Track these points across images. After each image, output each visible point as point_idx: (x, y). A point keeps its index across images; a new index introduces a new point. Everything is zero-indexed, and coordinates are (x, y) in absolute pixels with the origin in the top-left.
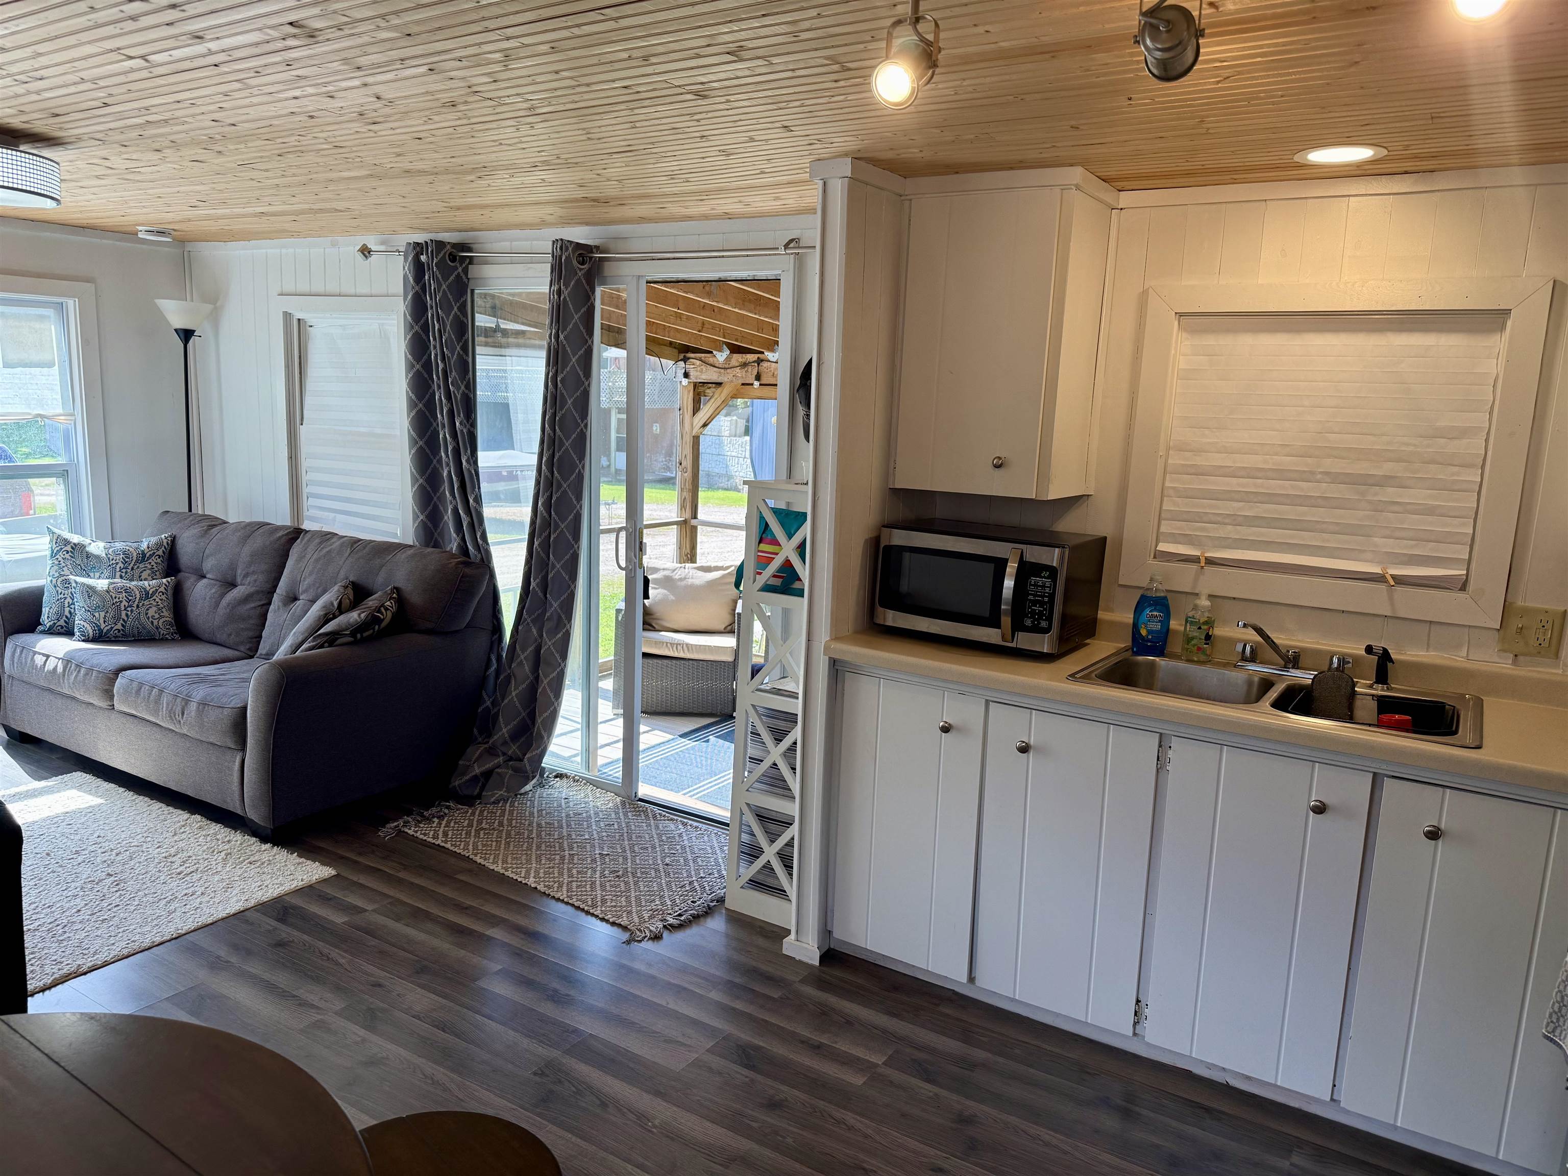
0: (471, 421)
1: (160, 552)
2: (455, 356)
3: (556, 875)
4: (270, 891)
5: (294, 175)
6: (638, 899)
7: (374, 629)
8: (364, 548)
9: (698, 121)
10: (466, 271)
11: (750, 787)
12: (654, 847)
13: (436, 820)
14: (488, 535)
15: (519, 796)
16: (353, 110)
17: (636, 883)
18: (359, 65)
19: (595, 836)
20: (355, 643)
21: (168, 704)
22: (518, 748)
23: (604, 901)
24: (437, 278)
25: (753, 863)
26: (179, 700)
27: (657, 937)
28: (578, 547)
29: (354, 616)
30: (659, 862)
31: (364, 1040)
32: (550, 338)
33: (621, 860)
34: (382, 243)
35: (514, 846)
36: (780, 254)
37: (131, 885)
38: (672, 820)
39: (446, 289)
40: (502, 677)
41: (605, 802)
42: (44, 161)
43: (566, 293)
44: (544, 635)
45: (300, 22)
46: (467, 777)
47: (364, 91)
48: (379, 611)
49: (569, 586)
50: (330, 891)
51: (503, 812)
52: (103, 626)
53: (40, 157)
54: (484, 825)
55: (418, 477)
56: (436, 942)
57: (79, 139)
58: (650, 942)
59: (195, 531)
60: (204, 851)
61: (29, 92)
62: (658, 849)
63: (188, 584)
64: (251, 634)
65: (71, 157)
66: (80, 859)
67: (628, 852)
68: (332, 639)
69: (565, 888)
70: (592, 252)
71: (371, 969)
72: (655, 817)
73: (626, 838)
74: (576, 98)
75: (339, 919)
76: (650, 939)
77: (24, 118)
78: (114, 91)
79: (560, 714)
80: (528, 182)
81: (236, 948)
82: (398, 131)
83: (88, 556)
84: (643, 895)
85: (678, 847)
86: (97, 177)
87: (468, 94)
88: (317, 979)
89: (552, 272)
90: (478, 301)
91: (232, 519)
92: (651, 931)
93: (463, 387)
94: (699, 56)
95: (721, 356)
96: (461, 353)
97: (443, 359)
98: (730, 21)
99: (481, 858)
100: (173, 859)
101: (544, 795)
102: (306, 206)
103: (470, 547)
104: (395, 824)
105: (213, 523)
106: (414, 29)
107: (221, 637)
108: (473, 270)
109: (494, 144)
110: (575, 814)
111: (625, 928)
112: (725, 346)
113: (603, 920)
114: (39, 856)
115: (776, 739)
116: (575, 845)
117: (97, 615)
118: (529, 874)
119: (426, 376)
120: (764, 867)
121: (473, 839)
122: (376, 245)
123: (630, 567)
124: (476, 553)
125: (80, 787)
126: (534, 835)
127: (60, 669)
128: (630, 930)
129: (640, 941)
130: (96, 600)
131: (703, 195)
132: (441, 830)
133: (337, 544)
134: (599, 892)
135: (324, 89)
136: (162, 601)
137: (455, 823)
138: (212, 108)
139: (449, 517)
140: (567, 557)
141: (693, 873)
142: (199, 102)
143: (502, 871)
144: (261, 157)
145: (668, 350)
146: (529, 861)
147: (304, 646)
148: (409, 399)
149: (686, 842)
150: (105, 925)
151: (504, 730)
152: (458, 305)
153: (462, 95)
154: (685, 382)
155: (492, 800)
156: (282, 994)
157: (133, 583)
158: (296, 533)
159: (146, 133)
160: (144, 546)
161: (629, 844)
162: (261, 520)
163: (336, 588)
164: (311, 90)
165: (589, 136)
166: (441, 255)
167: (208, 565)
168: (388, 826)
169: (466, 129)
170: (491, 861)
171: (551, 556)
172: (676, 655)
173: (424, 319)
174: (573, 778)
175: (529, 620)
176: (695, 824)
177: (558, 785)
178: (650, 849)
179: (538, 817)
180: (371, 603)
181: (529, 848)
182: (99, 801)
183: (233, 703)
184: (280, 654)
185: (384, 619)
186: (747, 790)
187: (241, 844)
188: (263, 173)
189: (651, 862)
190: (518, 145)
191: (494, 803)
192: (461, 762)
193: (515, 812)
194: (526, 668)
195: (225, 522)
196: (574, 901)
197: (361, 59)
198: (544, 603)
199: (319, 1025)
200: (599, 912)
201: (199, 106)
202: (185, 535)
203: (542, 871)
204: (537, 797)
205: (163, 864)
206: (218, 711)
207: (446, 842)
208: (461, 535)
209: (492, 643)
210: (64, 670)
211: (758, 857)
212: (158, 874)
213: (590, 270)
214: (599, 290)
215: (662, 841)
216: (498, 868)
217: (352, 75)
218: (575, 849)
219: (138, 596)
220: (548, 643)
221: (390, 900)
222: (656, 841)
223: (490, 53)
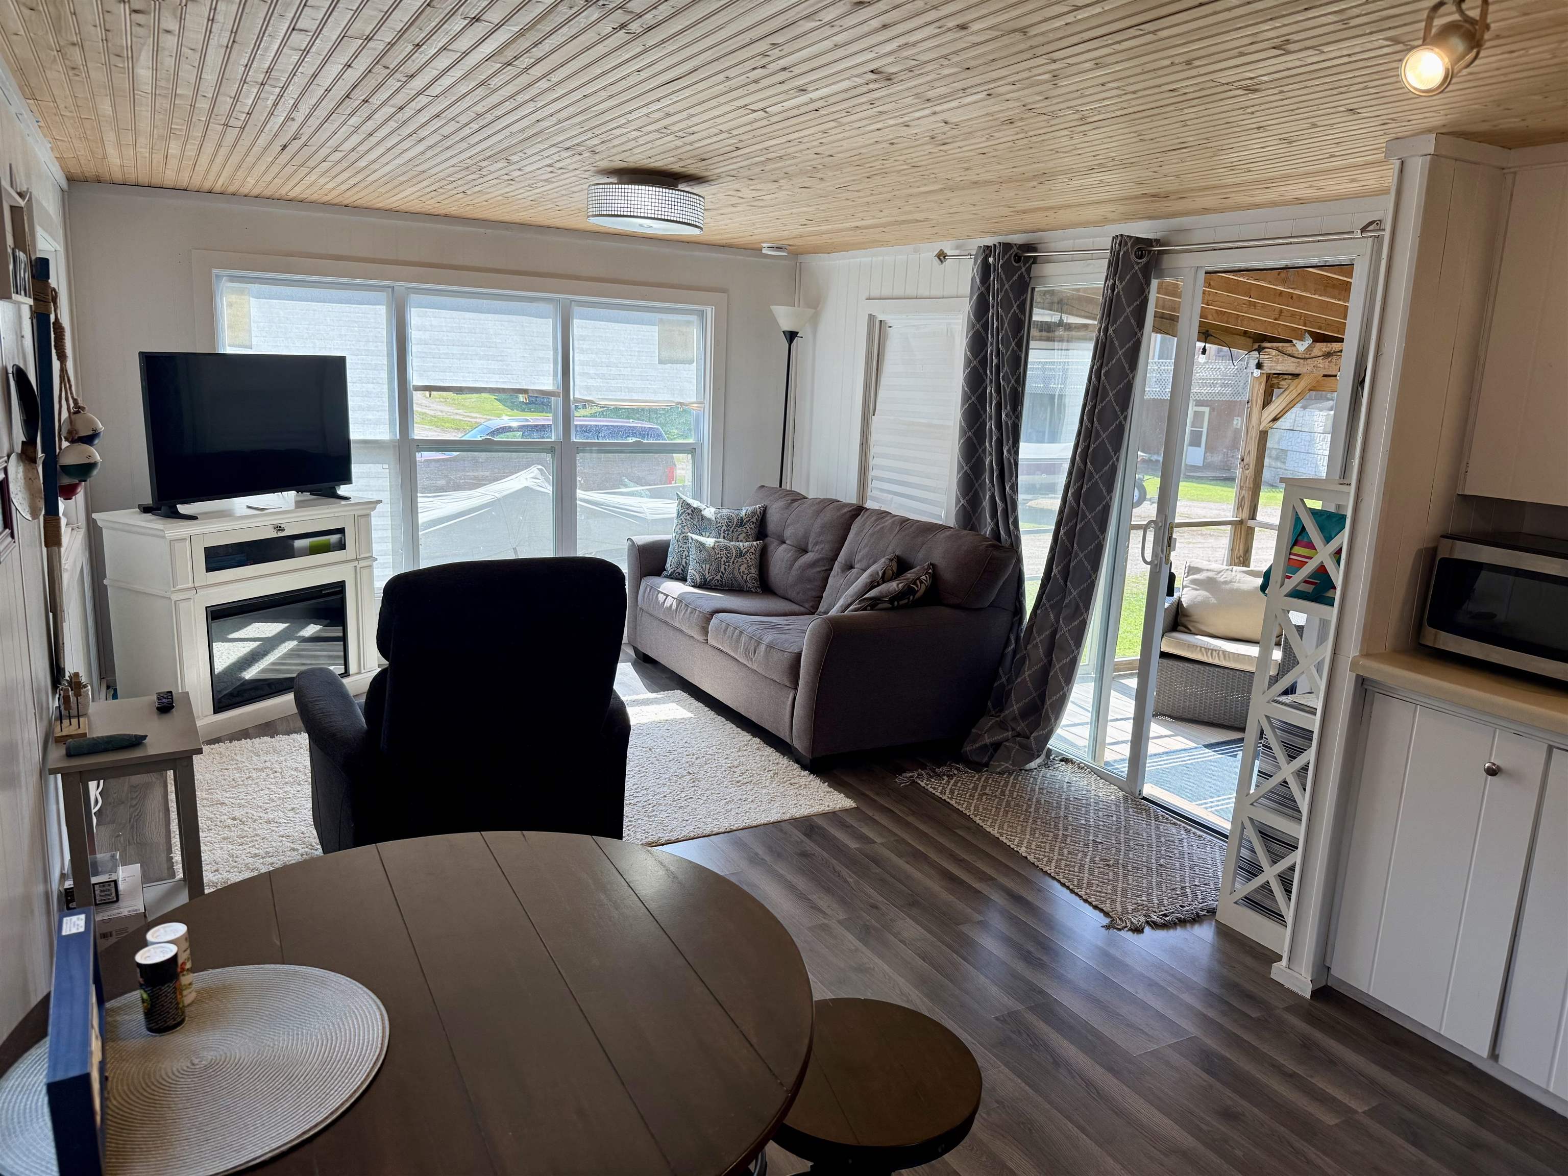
0: (1016, 413)
1: (754, 520)
2: (1009, 352)
3: (1047, 850)
4: (803, 810)
5: (881, 193)
6: (1124, 890)
7: (909, 599)
8: (911, 527)
9: (1252, 113)
10: (1029, 270)
11: (1255, 801)
12: (1150, 846)
13: (946, 778)
14: (1021, 524)
15: (1023, 772)
16: (926, 135)
17: (1125, 876)
18: (928, 98)
19: (1092, 823)
20: (893, 609)
21: (745, 644)
22: (1027, 726)
23: (1089, 885)
24: (1001, 278)
25: (1250, 880)
26: (753, 641)
27: (1138, 930)
28: (1104, 539)
29: (894, 586)
30: (1153, 861)
31: (857, 950)
32: (1099, 332)
33: (1114, 851)
34: (957, 248)
35: (1012, 816)
36: (1355, 238)
37: (703, 784)
38: (1174, 824)
39: (1008, 289)
40: (1018, 656)
41: (1108, 794)
42: (694, 196)
43: (1120, 287)
44: (1061, 621)
45: (879, 70)
46: (977, 745)
47: (934, 118)
48: (915, 583)
49: (1091, 576)
50: (850, 820)
51: (1007, 783)
52: (707, 576)
53: (691, 193)
54: (987, 791)
55: (964, 465)
56: (929, 883)
57: (719, 176)
58: (1130, 933)
59: (781, 503)
60: (758, 768)
61: (686, 144)
62: (1154, 849)
63: (771, 548)
64: (814, 594)
65: (713, 191)
66: (671, 757)
67: (1122, 845)
68: (874, 603)
69: (1053, 864)
70: (1153, 246)
71: (871, 892)
72: (1157, 818)
73: (1122, 832)
74: (1124, 105)
75: (853, 845)
76: (1130, 930)
77: (682, 164)
78: (743, 137)
79: (1071, 699)
80: (1088, 183)
81: (770, 849)
82: (965, 149)
83: (703, 518)
84: (1130, 888)
85: (1176, 851)
86: (733, 205)
87: (1022, 113)
88: (828, 890)
89: (1109, 267)
90: (1037, 298)
91: (811, 495)
92: (1132, 923)
93: (1013, 381)
94: (1242, 54)
95: (1301, 346)
96: (1015, 348)
97: (998, 355)
98: (1271, 19)
99: (980, 819)
100: (735, 770)
101: (1048, 775)
102: (893, 219)
103: (1002, 532)
104: (911, 774)
105: (796, 498)
106: (972, 63)
107: (792, 594)
108: (1036, 270)
109: (1051, 152)
110: (1075, 799)
111: (1106, 914)
112: (1307, 335)
113: (1086, 901)
114: (644, 749)
115: (1289, 756)
116: (1070, 827)
117: (704, 566)
118: (1022, 844)
119: (981, 371)
120: (1262, 886)
121: (975, 801)
122: (952, 249)
123: (1156, 562)
124: (1007, 538)
125: (678, 702)
126: (1032, 810)
127: (674, 607)
128: (1111, 917)
129: (1119, 930)
130: (704, 554)
131: (1268, 183)
132: (949, 787)
133: (888, 522)
134: (1086, 875)
135: (901, 120)
136: (751, 559)
137: (962, 784)
138: (815, 143)
139: (986, 503)
140: (1092, 547)
141: (1187, 879)
142: (805, 140)
143: (997, 835)
144: (854, 180)
145: (1242, 340)
146: (1023, 832)
147: (851, 608)
148: (964, 392)
149: (1186, 848)
150: (681, 811)
151: (1015, 707)
152: (1018, 303)
153: (1018, 113)
154: (1257, 373)
155: (998, 770)
156: (802, 897)
157: (732, 543)
158: (858, 510)
159: (767, 168)
160: (743, 513)
161: (1125, 838)
162: (834, 498)
163: (883, 560)
164: (891, 122)
165: (1141, 137)
166: (1007, 257)
167: (788, 533)
168: (904, 775)
169: (1025, 141)
170: (989, 824)
171: (1075, 545)
172: (1210, 661)
173: (986, 317)
174: (1079, 764)
175: (1047, 605)
176: (1199, 833)
177: (1062, 768)
178: (1146, 848)
179: (1039, 794)
180: (909, 575)
181: (1026, 820)
182: (690, 715)
183: (792, 648)
184: (833, 612)
185: (918, 591)
186: (1252, 804)
187: (786, 767)
188: (856, 193)
189: (1144, 859)
190: (1074, 152)
191: (999, 773)
192: (974, 730)
193: (1018, 785)
194: (1041, 650)
195: (806, 498)
196: (1060, 877)
197: (930, 92)
198: (1064, 589)
199: (824, 928)
200: (1083, 893)
201: (805, 143)
202: (774, 506)
203: (1034, 843)
204: (1040, 775)
205: (727, 772)
206: (780, 654)
207: (951, 799)
208: (995, 520)
209: (1012, 624)
210: (677, 608)
211: (1256, 876)
212: (722, 779)
213: (1148, 263)
214: (1154, 283)
215: (1161, 842)
216: (995, 832)
217: (923, 106)
218: (1070, 831)
219: (734, 554)
220: (1064, 629)
221: (896, 838)
222: (1154, 840)
223: (1040, 75)
